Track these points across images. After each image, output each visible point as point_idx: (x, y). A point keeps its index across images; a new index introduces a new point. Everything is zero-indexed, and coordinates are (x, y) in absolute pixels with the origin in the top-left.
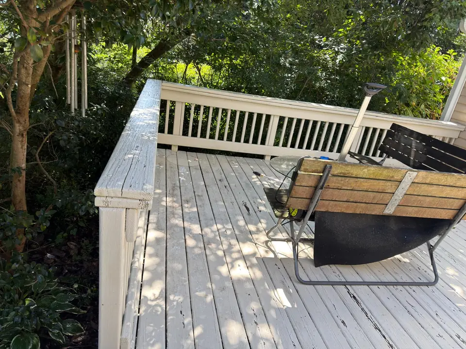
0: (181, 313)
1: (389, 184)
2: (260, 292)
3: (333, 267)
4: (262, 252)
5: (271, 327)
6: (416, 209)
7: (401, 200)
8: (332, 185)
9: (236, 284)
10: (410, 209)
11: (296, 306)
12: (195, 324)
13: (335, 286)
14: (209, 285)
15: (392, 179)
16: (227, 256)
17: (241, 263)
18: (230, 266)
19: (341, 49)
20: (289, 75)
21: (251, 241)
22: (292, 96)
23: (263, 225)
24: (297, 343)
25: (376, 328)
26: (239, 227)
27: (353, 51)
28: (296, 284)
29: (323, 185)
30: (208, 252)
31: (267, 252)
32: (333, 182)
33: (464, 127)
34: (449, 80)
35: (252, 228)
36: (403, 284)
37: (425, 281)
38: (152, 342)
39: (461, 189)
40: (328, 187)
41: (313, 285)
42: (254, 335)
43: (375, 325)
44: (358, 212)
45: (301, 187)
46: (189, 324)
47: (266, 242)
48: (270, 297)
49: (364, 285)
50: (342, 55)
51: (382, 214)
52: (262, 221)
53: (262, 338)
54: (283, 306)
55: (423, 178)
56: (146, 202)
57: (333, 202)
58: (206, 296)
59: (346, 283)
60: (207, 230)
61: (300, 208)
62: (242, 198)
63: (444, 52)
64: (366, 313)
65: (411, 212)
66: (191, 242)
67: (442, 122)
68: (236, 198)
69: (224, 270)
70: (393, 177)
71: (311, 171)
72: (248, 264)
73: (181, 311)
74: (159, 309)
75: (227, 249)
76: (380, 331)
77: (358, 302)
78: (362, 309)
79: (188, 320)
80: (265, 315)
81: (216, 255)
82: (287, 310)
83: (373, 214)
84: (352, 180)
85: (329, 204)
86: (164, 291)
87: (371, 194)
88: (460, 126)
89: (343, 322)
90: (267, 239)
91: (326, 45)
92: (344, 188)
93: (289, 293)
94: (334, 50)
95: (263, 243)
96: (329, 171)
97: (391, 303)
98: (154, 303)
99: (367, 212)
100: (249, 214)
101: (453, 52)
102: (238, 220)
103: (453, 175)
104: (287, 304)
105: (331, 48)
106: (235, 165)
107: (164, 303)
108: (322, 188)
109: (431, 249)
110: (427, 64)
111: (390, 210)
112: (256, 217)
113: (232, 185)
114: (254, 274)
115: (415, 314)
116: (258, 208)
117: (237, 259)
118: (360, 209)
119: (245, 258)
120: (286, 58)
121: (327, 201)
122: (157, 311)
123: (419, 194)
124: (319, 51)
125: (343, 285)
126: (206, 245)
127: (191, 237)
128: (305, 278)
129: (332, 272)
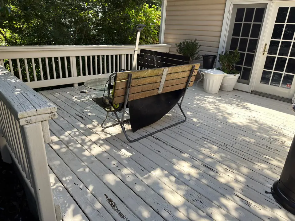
0: (75, 184)
1: (158, 77)
2: (113, 155)
3: (142, 129)
4: (103, 136)
5: (128, 168)
6: (171, 87)
7: (164, 84)
8: (133, 85)
9: (98, 157)
10: (168, 88)
11: (134, 154)
12: (87, 185)
13: (147, 138)
14: (83, 164)
15: (159, 75)
16: (84, 146)
17: (94, 145)
18: (89, 150)
19: (99, 9)
20: (72, 30)
21: (93, 133)
22: (77, 43)
23: (95, 123)
24: (143, 169)
25: (172, 147)
26: (82, 128)
27: (106, 10)
28: (129, 144)
29: (129, 86)
30: (71, 148)
31: (105, 135)
32: (133, 83)
33: (171, 45)
34: (157, 22)
35: (90, 126)
36: (174, 125)
37: (182, 121)
38: (67, 206)
39: (186, 72)
40: (132, 86)
41: (137, 141)
42: (122, 175)
43: (171, 146)
44: (147, 96)
45: (119, 90)
46: (83, 187)
47: (103, 130)
48: (120, 155)
49: (159, 132)
50: (100, 13)
51: (157, 94)
52: (94, 120)
53: (126, 175)
54: (128, 156)
55: (171, 70)
56: (53, 113)
57: (135, 94)
58: (85, 170)
59: (151, 134)
60: (62, 137)
61: (120, 102)
62: (74, 112)
63: (150, 7)
64: (166, 143)
65: (169, 89)
66: (56, 147)
67: (161, 44)
68: (70, 113)
69: (87, 153)
70: (159, 73)
71: (122, 79)
72: (99, 145)
73: (75, 183)
74: (60, 188)
75: (82, 143)
76: (174, 148)
77: (160, 140)
78: (163, 142)
79: (81, 186)
80: (121, 164)
81: (77, 148)
82: (131, 157)
83: (154, 95)
84: (142, 79)
85: (134, 96)
86: (57, 178)
87: (152, 85)
88: (169, 45)
89: (158, 151)
90: (102, 129)
91: (88, 8)
92: (139, 85)
93: (128, 149)
94: (95, 10)
95: (101, 131)
96: (131, 77)
97: (173, 135)
98: (55, 187)
99: (151, 95)
100: (84, 120)
101: (155, 6)
102: (79, 125)
103: (182, 66)
104: (129, 154)
105: (93, 10)
106: (56, 95)
107: (61, 184)
108: (129, 88)
109: (180, 105)
110: (145, 15)
111: (160, 91)
112: (89, 120)
113: (63, 107)
114: (105, 148)
115: (184, 135)
116: (87, 114)
117: (91, 145)
118: (148, 94)
119: (95, 143)
120: (65, 19)
121: (132, 94)
122: (59, 190)
123: (171, 79)
124: (85, 12)
125: (150, 135)
126: (67, 145)
127: (54, 144)
128: (132, 140)
129: (142, 132)
